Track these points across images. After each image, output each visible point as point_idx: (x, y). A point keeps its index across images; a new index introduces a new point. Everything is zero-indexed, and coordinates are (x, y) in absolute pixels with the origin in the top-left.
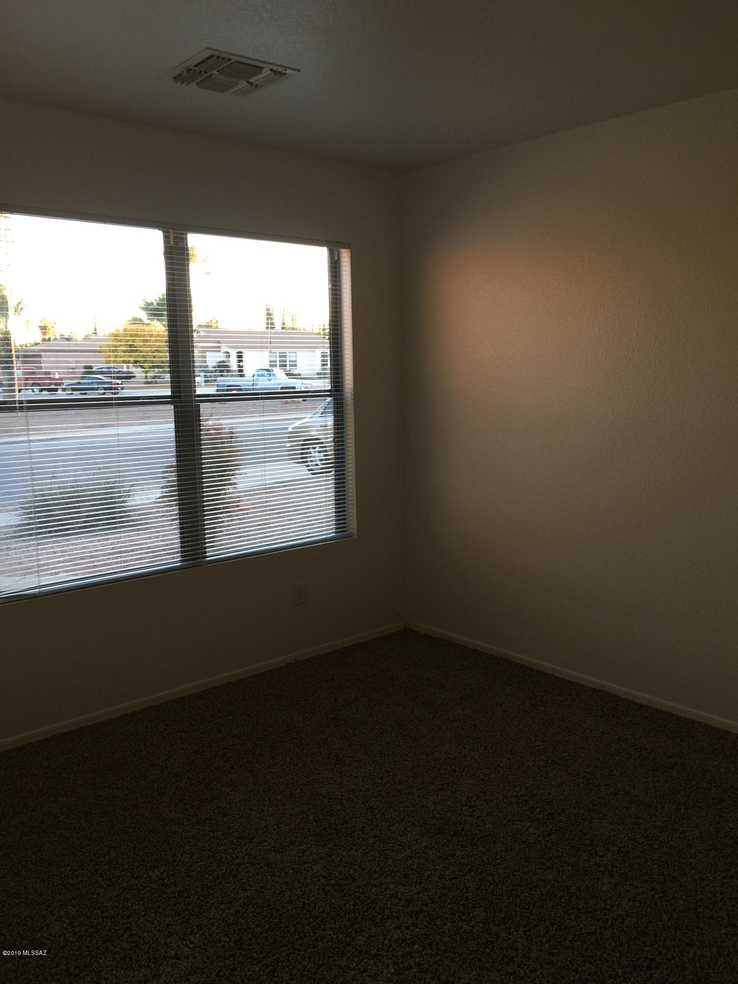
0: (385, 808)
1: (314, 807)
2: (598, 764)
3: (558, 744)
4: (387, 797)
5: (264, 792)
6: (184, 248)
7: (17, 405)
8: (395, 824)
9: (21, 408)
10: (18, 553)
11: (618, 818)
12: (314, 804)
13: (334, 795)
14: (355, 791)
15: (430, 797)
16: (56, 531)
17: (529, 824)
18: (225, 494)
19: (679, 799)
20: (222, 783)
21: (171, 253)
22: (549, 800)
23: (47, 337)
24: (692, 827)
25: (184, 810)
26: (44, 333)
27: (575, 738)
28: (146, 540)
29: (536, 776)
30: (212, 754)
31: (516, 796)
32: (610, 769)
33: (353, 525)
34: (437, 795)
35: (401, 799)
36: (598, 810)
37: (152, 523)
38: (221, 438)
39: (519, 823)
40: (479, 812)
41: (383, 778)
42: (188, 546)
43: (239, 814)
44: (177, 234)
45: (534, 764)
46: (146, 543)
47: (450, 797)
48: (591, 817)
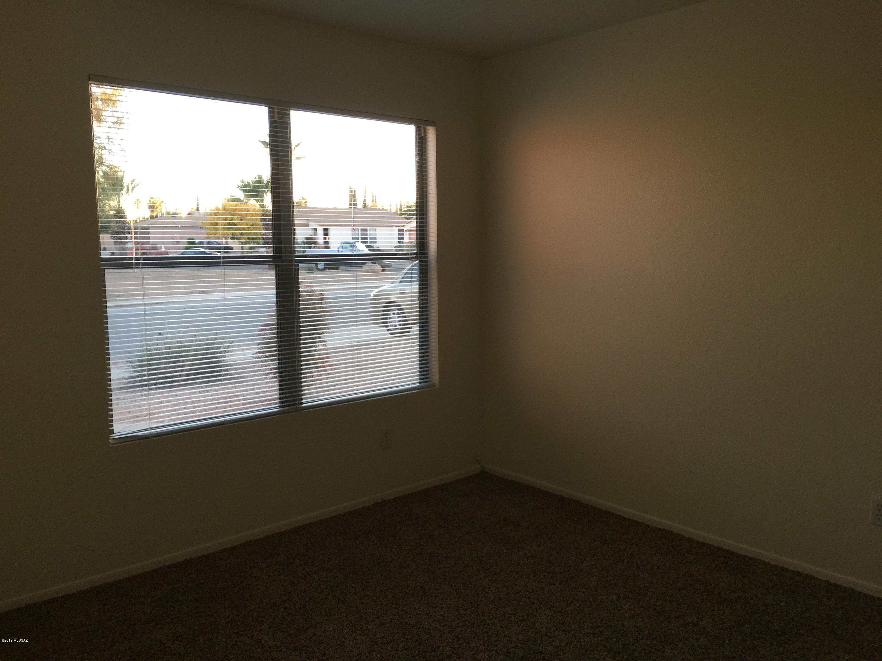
0: (469, 637)
1: (403, 636)
2: (667, 598)
3: (628, 579)
4: (471, 627)
5: (356, 621)
6: (287, 122)
7: (134, 262)
8: (480, 652)
9: (137, 266)
10: (127, 403)
11: (689, 649)
12: (404, 633)
13: (421, 625)
14: (441, 621)
15: (512, 627)
16: (161, 383)
17: (605, 654)
18: (315, 351)
19: (744, 631)
20: (317, 612)
21: (276, 127)
22: (623, 631)
23: (155, 214)
24: (758, 657)
25: (282, 638)
26: (152, 212)
27: (644, 573)
28: (242, 392)
29: (610, 608)
30: (307, 585)
31: (592, 628)
32: (679, 602)
33: (435, 377)
34: (518, 625)
35: (485, 629)
36: (669, 641)
37: (248, 377)
38: (312, 300)
39: (597, 652)
40: (558, 642)
41: (467, 610)
42: (286, 393)
43: (334, 641)
44: (281, 109)
45: (607, 598)
46: (243, 395)
47: (531, 628)
48: (664, 647)
